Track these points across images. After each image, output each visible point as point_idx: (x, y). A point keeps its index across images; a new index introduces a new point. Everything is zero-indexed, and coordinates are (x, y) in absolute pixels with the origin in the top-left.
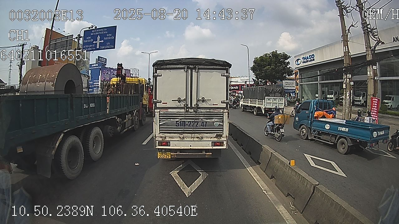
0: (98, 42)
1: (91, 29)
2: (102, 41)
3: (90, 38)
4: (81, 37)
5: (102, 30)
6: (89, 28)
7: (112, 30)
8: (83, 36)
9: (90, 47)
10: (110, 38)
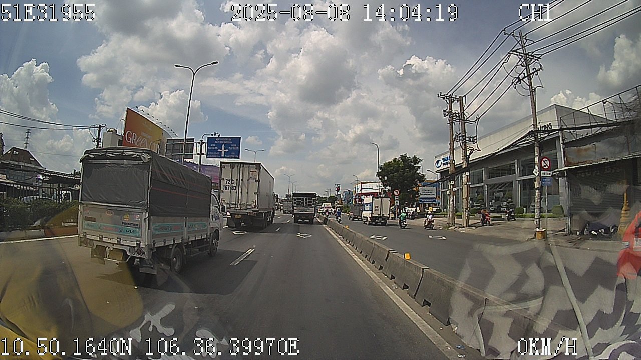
0: (223, 151)
1: (214, 136)
2: (227, 151)
3: (214, 145)
4: (204, 143)
5: (227, 139)
6: (212, 135)
7: (237, 141)
8: (207, 142)
9: (215, 155)
10: (234, 148)
